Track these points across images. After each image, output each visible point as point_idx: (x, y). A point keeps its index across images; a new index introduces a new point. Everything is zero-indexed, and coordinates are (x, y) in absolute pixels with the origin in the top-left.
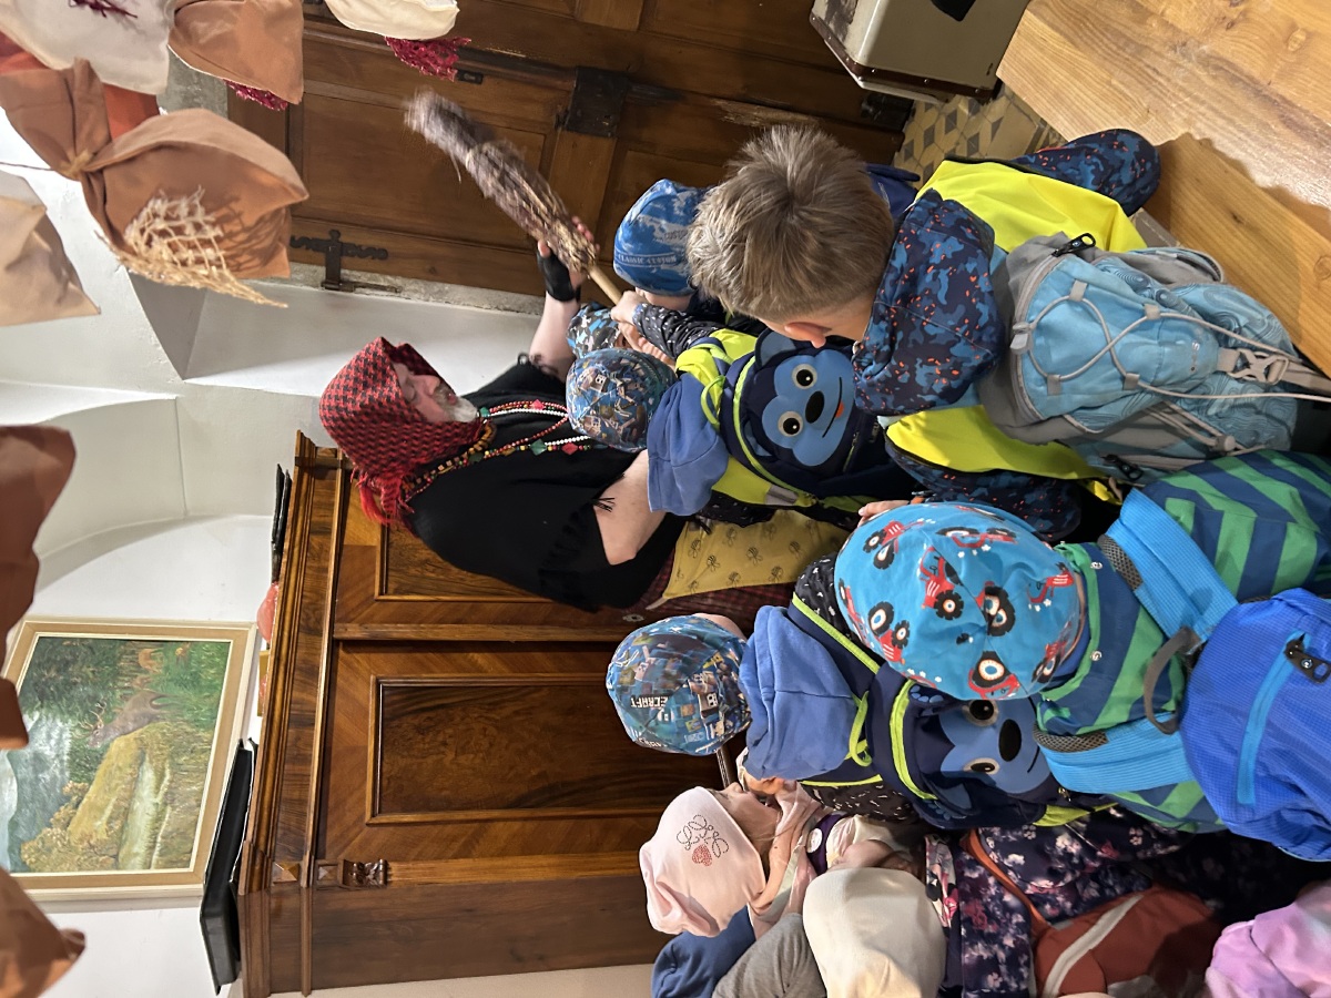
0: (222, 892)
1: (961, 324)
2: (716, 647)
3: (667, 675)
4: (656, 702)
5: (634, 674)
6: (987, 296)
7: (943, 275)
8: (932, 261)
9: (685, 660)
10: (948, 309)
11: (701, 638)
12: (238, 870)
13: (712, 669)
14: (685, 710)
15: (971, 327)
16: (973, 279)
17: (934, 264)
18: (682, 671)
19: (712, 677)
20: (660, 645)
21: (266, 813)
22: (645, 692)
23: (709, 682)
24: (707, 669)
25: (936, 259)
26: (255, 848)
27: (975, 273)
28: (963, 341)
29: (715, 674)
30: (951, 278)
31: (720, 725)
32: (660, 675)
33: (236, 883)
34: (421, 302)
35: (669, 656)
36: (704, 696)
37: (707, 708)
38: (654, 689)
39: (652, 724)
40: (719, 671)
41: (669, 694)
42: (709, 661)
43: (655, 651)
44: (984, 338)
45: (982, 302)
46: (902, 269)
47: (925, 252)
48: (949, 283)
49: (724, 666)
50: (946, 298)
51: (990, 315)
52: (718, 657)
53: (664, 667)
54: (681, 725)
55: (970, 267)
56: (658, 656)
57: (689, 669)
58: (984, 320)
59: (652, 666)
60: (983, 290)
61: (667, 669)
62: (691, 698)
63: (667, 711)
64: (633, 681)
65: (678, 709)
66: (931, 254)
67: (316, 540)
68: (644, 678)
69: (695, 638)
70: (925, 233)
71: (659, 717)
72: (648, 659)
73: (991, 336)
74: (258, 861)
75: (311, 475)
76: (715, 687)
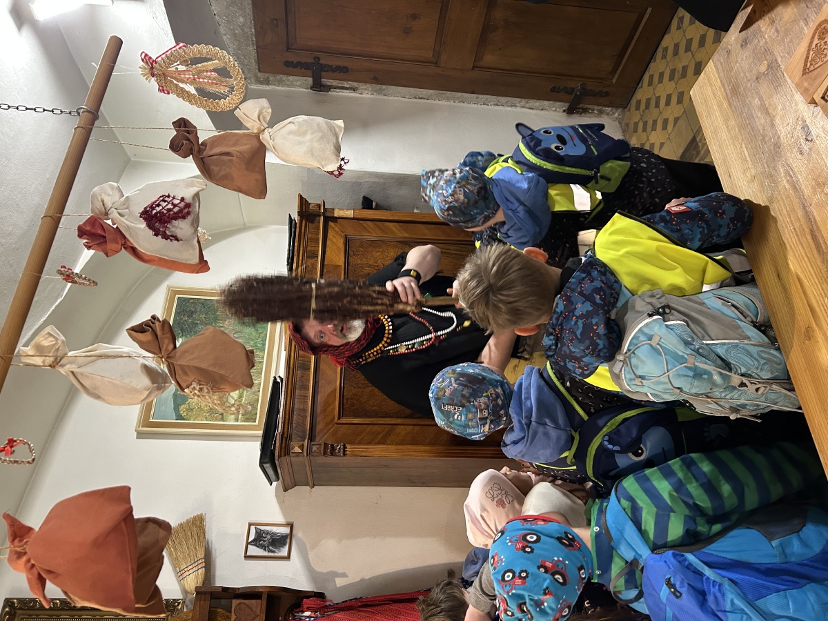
0: (268, 454)
1: (588, 348)
2: (491, 384)
3: (463, 396)
4: (455, 409)
5: (445, 392)
6: (602, 337)
7: (580, 323)
8: (575, 314)
9: (473, 389)
10: (580, 341)
11: (484, 378)
12: (275, 443)
13: (487, 396)
14: (470, 416)
15: (592, 350)
16: (595, 328)
17: (576, 316)
18: (471, 395)
19: (487, 401)
20: (461, 379)
21: (287, 416)
22: (450, 402)
23: (485, 403)
24: (485, 397)
25: (578, 313)
26: (282, 436)
27: (597, 324)
28: (589, 356)
29: (489, 399)
30: (585, 325)
31: (487, 426)
32: (459, 395)
33: (274, 448)
34: (369, 96)
35: (466, 386)
36: (481, 411)
37: (482, 416)
38: (455, 401)
39: (451, 419)
40: (491, 398)
41: (463, 406)
42: (486, 392)
43: (458, 382)
44: (601, 354)
45: (600, 339)
46: (561, 312)
47: (573, 307)
48: (583, 327)
49: (494, 396)
50: (581, 334)
51: (604, 345)
52: (491, 391)
53: (462, 391)
54: (466, 423)
55: (594, 321)
56: (459, 384)
57: (475, 395)
58: (601, 346)
59: (455, 389)
60: (600, 333)
61: (463, 393)
62: (474, 410)
63: (461, 415)
64: (444, 395)
65: (466, 415)
66: (575, 309)
67: (310, 262)
68: (451, 395)
69: (480, 377)
70: (575, 296)
71: (456, 417)
72: (454, 385)
73: (605, 353)
74: (284, 441)
75: (306, 220)
76: (488, 406)
